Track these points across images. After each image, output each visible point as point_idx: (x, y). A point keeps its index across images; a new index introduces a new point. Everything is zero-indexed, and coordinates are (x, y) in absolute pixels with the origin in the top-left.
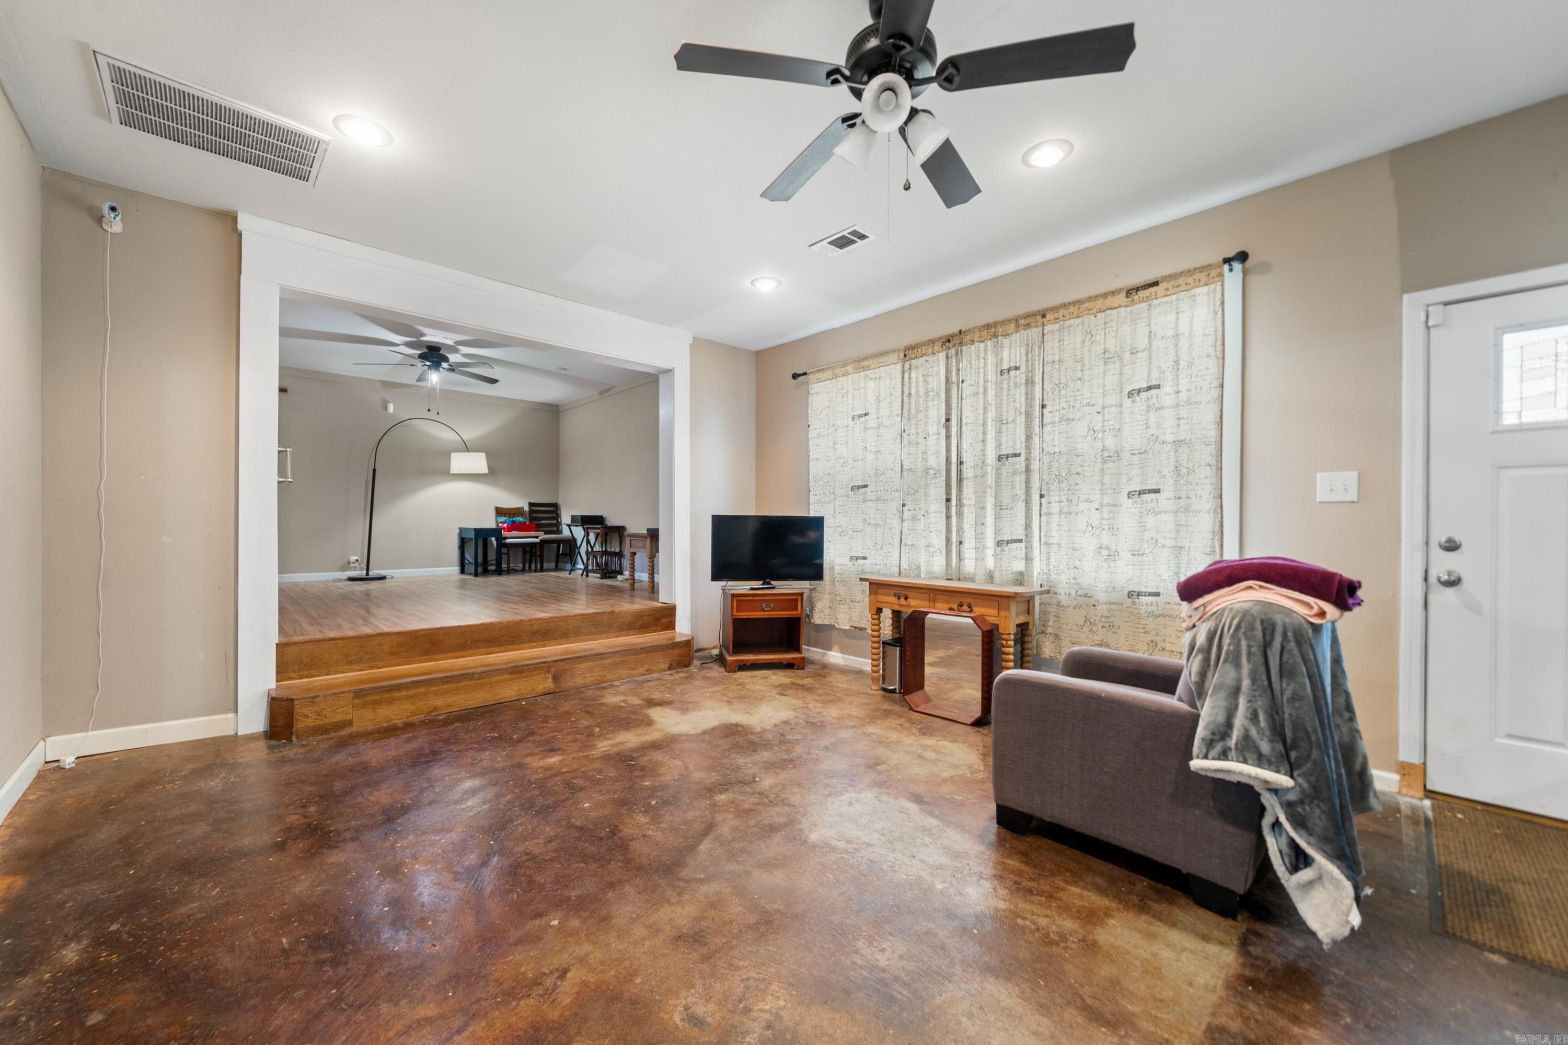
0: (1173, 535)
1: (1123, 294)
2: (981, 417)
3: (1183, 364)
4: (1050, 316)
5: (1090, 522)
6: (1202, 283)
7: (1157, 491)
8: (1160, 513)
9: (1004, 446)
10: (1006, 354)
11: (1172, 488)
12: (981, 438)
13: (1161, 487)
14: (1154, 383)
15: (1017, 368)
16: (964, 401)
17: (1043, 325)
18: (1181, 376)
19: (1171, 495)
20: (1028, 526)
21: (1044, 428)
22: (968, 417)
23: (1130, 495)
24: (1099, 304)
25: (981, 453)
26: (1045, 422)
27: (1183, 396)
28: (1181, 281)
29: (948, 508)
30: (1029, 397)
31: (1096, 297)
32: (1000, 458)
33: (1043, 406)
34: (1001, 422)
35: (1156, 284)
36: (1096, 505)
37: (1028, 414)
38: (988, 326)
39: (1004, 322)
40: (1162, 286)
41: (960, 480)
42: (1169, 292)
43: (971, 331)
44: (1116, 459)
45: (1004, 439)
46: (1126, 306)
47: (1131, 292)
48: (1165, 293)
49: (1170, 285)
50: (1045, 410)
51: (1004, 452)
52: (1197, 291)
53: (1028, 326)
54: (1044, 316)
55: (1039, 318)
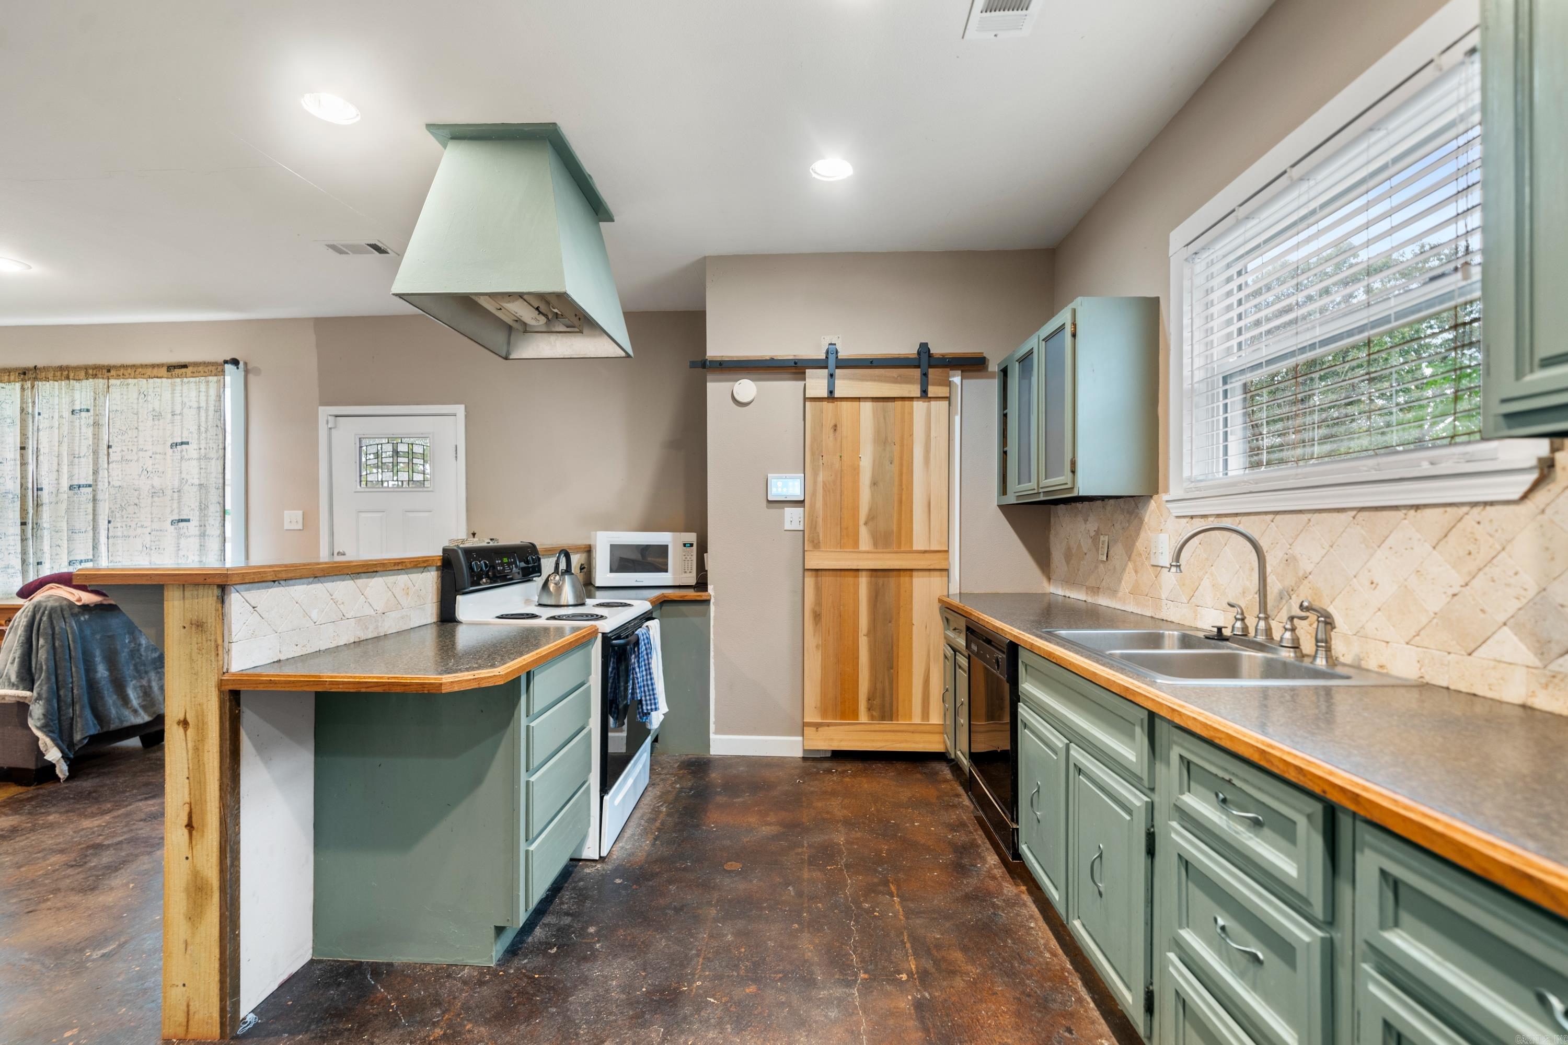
0: (198, 553)
1: (165, 369)
2: (56, 449)
3: (203, 429)
4: (113, 372)
5: (144, 543)
6: (213, 373)
7: (188, 520)
8: (190, 536)
9: (76, 477)
10: (77, 395)
11: (198, 519)
12: (56, 468)
13: (191, 518)
14: (184, 440)
15: (88, 410)
16: (41, 433)
17: (108, 379)
18: (201, 438)
19: (197, 524)
20: (95, 547)
21: (110, 465)
22: (44, 448)
23: (172, 523)
24: (149, 371)
25: (56, 482)
26: (110, 460)
27: (203, 451)
28: (200, 369)
29: (23, 532)
30: (96, 437)
31: (146, 366)
32: (71, 488)
33: (109, 447)
34: (74, 456)
35: (185, 366)
36: (149, 530)
37: (95, 452)
38: (61, 368)
39: (77, 368)
40: (190, 369)
41: (38, 505)
42: (195, 375)
43: (46, 369)
44: (161, 495)
45: (76, 471)
46: (167, 378)
47: (171, 368)
48: (192, 375)
49: (195, 369)
50: (111, 450)
51: (76, 482)
52: (210, 378)
53: (95, 376)
54: (109, 371)
55: (105, 371)
